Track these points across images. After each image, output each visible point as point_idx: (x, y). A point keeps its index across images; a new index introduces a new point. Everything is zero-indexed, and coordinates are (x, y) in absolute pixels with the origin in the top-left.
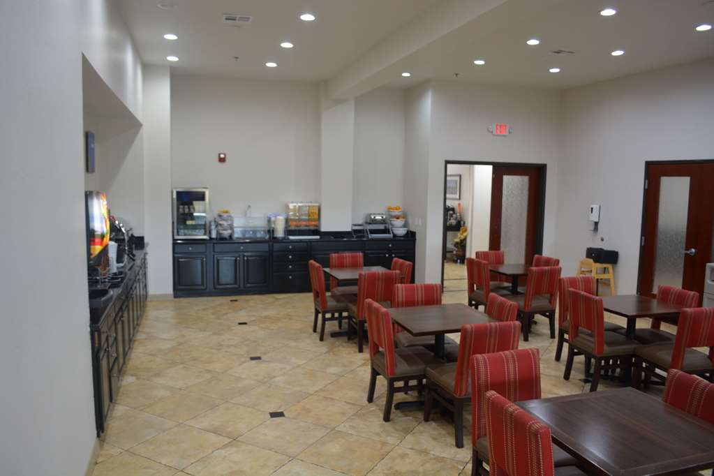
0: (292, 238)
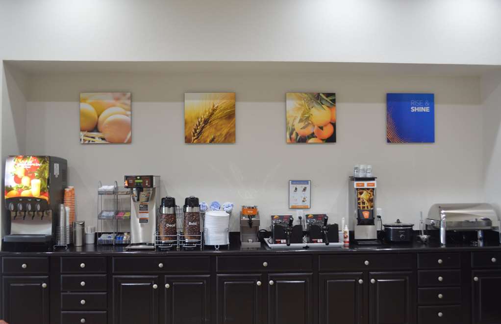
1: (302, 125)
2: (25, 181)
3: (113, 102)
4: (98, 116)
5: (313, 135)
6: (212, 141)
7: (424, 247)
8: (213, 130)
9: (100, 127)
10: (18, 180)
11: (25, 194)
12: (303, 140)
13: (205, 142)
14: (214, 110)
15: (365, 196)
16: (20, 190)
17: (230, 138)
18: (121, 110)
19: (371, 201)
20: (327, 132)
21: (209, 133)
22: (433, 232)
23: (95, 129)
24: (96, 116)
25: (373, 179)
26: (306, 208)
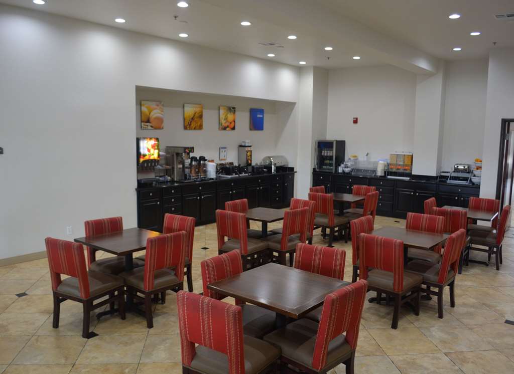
0: (389, 177)
1: (225, 121)
2: (152, 151)
3: (156, 107)
4: (150, 114)
5: (228, 127)
6: (195, 129)
7: (265, 175)
8: (195, 123)
9: (151, 120)
10: (149, 150)
11: (152, 157)
12: (225, 129)
13: (192, 129)
14: (195, 113)
15: (249, 154)
16: (150, 156)
17: (200, 127)
18: (159, 111)
19: (251, 156)
20: (232, 125)
21: (193, 125)
22: (269, 168)
23: (148, 121)
24: (148, 114)
25: (250, 146)
26: (225, 160)
